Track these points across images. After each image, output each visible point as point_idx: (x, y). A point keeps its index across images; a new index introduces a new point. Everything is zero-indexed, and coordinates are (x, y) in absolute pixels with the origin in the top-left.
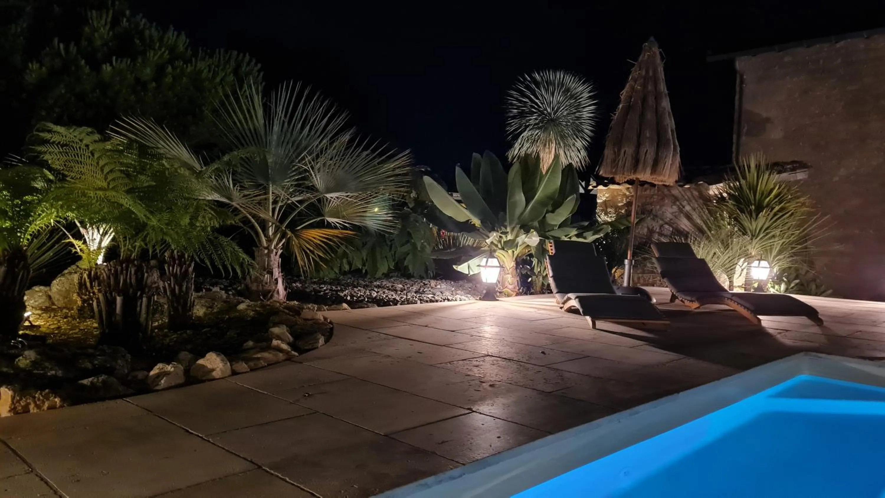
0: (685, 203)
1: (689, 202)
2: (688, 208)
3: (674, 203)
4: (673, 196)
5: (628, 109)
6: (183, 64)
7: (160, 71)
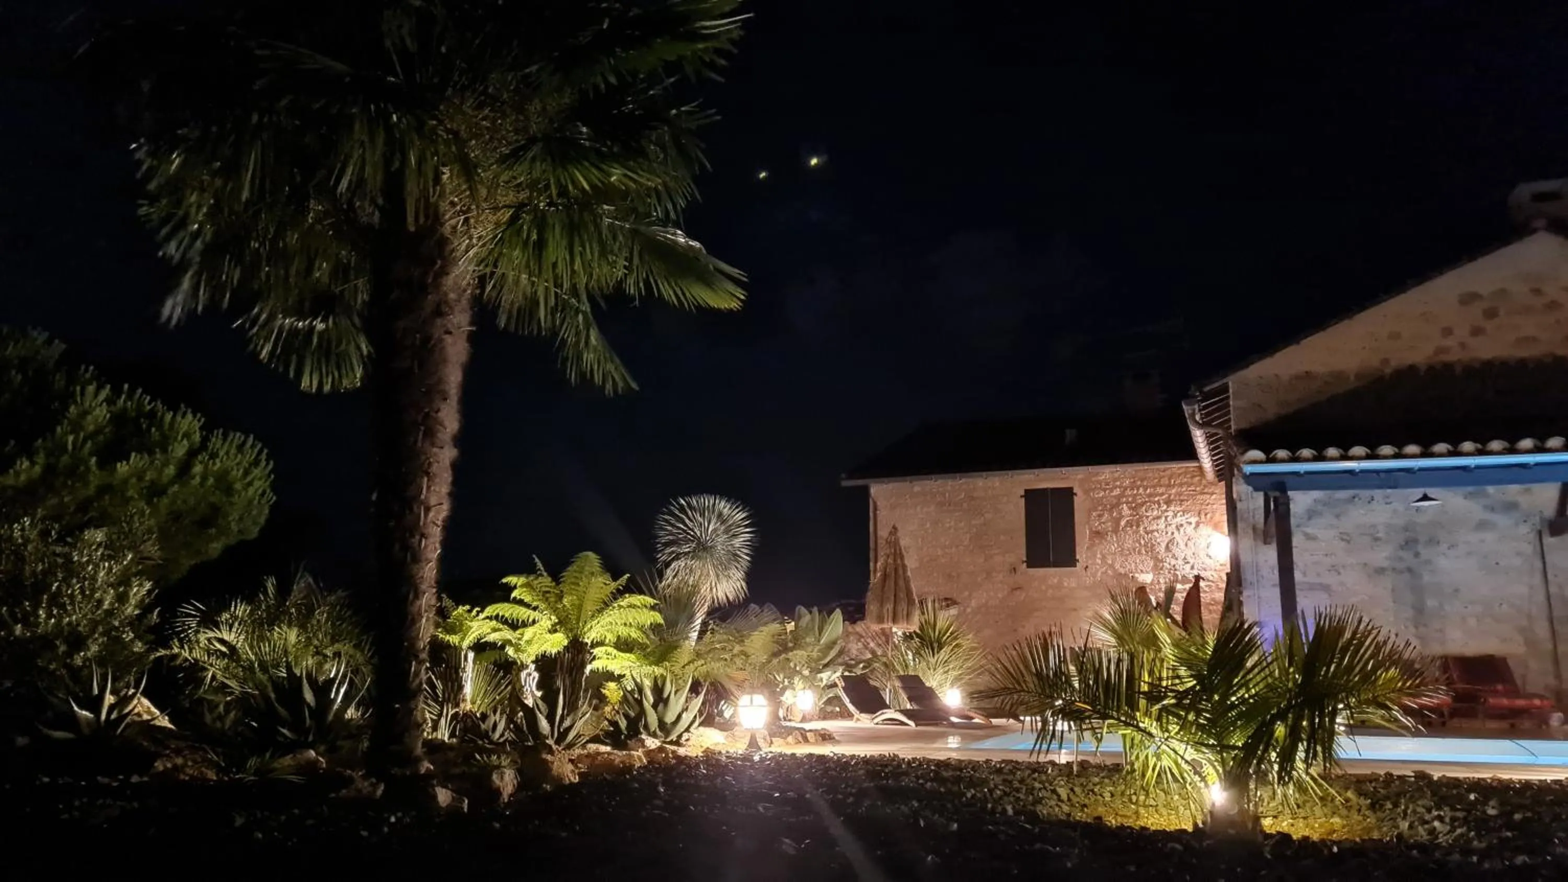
0: (869, 640)
1: (873, 639)
2: (872, 645)
3: (859, 640)
4: (857, 633)
5: (885, 576)
6: (209, 460)
7: (184, 469)
